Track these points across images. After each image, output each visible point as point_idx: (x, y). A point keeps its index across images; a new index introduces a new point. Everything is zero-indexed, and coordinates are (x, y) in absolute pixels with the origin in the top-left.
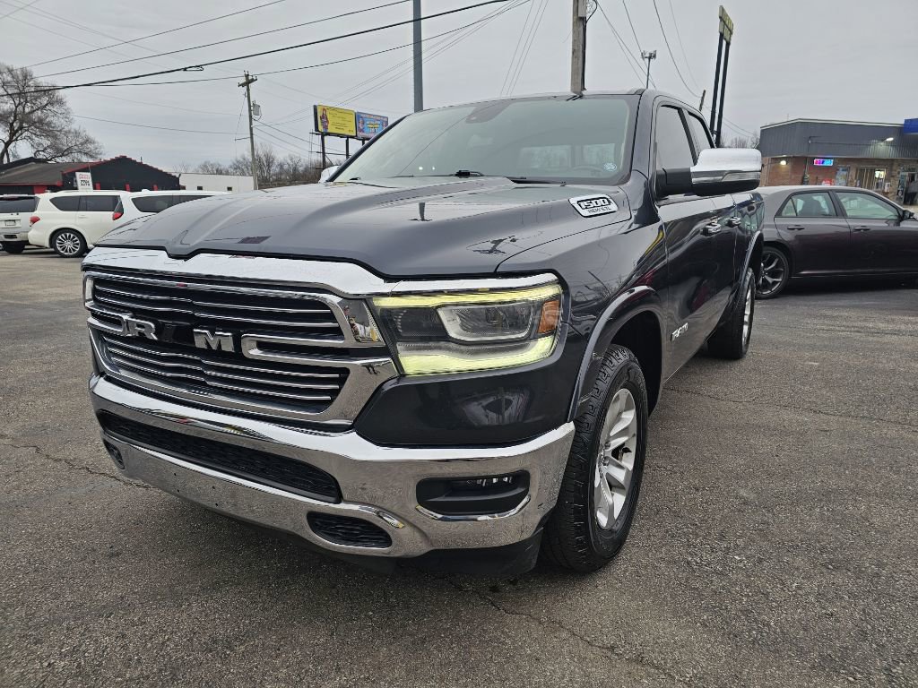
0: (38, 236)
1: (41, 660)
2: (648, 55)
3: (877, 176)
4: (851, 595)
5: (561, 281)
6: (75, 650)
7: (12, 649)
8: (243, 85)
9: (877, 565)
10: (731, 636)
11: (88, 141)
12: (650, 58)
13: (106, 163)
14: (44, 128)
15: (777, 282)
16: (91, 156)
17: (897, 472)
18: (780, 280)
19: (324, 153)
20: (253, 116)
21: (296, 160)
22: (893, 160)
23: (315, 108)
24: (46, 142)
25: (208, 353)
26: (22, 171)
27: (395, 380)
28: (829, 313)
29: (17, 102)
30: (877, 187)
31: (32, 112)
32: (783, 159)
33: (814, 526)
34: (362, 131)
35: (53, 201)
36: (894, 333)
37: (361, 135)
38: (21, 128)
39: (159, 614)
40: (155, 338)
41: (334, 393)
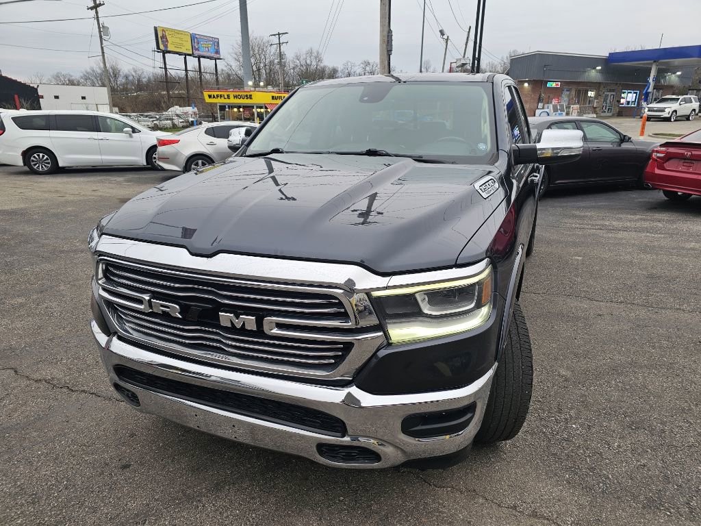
3: (589, 95)
4: (653, 449)
5: (492, 261)
8: (92, 8)
9: (661, 423)
19: (166, 68)
20: (103, 37)
22: (600, 83)
23: (156, 29)
27: (386, 348)
28: (577, 213)
30: (589, 104)
32: (526, 81)
33: (616, 395)
34: (197, 50)
36: (626, 229)
37: (196, 53)
40: (180, 317)
41: (341, 358)
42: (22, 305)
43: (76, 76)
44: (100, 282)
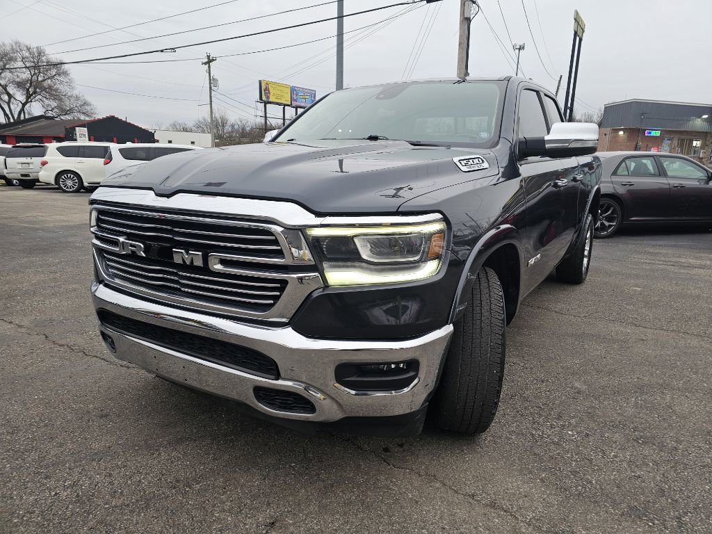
0: (47, 175)
1: (50, 490)
2: (518, 47)
3: (694, 145)
4: (655, 463)
5: (445, 219)
6: (74, 485)
7: (28, 482)
8: (205, 63)
9: (675, 442)
10: (562, 490)
11: (85, 104)
12: (520, 49)
13: (99, 120)
14: (52, 93)
15: (612, 226)
16: (88, 116)
17: (696, 373)
18: (615, 224)
19: (266, 117)
20: (213, 88)
21: (244, 122)
22: (707, 133)
23: (260, 83)
24: (54, 104)
25: (183, 267)
26: (35, 126)
27: (321, 290)
28: (652, 250)
29: (33, 73)
30: (694, 154)
31: (44, 80)
32: (621, 130)
33: (631, 411)
34: (296, 100)
35: (59, 149)
36: (701, 267)
37: (294, 104)
38: (35, 92)
39: (136, 460)
40: (144, 255)
41: (276, 298)
42: (75, 290)
43: (190, 124)
44: (92, 229)
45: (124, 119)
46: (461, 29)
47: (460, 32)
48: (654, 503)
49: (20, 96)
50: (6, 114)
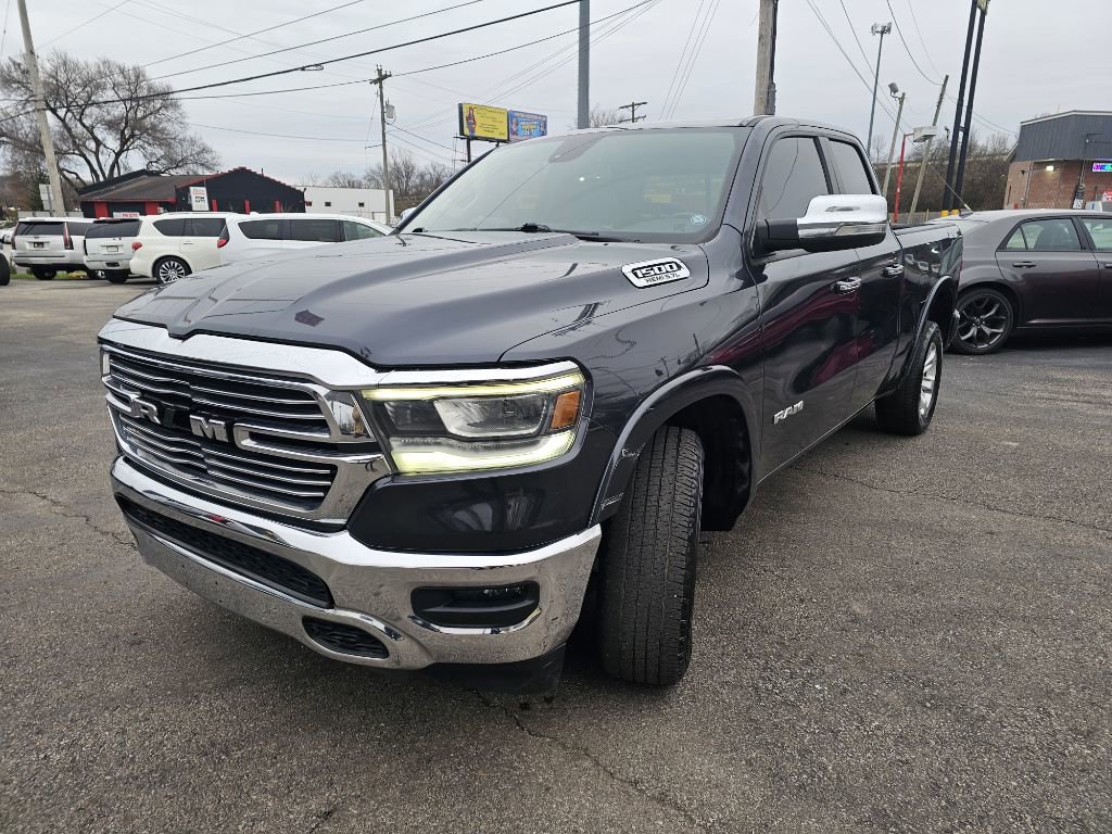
0: (141, 264)
1: (39, 750)
2: (880, 29)
5: (583, 370)
6: (73, 744)
7: (13, 738)
8: (375, 82)
10: (777, 779)
11: (204, 150)
12: (882, 33)
13: (224, 176)
14: (157, 136)
15: (998, 334)
16: (208, 168)
17: (1063, 592)
18: (1001, 331)
20: (387, 119)
21: (439, 169)
23: (461, 107)
24: (160, 152)
25: (204, 439)
26: (133, 186)
27: (389, 479)
28: (1058, 375)
29: (128, 106)
31: (144, 117)
32: (1049, 163)
35: (156, 224)
38: (132, 136)
39: (164, 711)
40: (158, 422)
41: (326, 489)
43: (359, 175)
44: (104, 379)
45: (259, 173)
46: (761, 12)
47: (761, 20)
48: (915, 806)
49: (113, 143)
50: (93, 170)
